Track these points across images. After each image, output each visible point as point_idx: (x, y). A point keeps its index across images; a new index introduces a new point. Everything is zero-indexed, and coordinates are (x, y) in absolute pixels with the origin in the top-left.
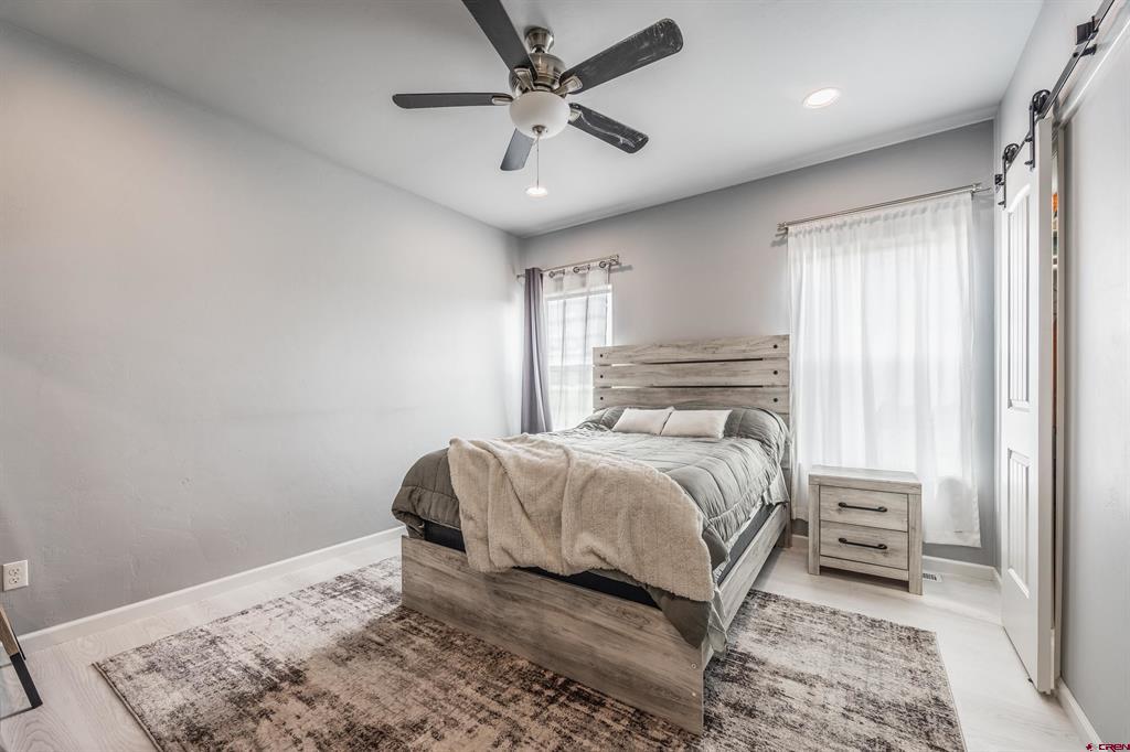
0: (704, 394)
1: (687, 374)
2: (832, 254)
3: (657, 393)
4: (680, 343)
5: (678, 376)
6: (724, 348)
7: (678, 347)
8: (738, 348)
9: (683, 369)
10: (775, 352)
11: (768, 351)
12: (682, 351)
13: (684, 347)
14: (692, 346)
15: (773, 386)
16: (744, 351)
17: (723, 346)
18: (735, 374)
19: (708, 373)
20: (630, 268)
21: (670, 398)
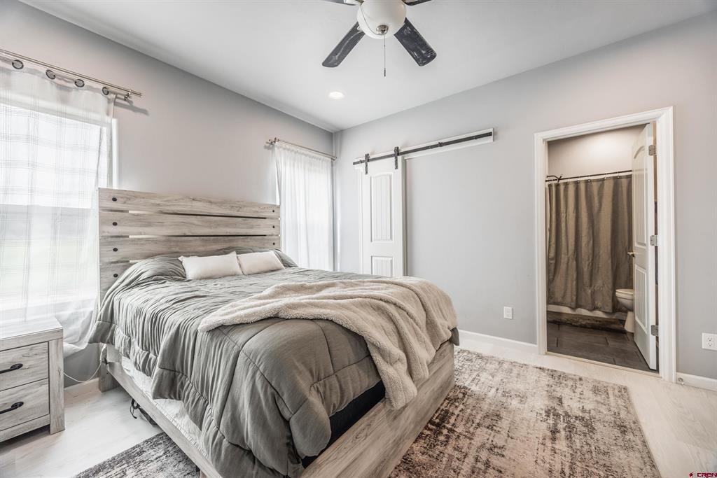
0: (230, 241)
1: (218, 225)
2: (294, 166)
3: (191, 241)
4: (212, 200)
5: (210, 227)
6: (245, 209)
7: (211, 202)
8: (254, 209)
9: (215, 221)
10: (273, 214)
11: (270, 214)
12: (213, 206)
13: (215, 203)
14: (221, 203)
15: (272, 235)
16: (257, 212)
17: (245, 206)
18: (252, 227)
19: (235, 225)
20: (144, 112)
21: (203, 246)
